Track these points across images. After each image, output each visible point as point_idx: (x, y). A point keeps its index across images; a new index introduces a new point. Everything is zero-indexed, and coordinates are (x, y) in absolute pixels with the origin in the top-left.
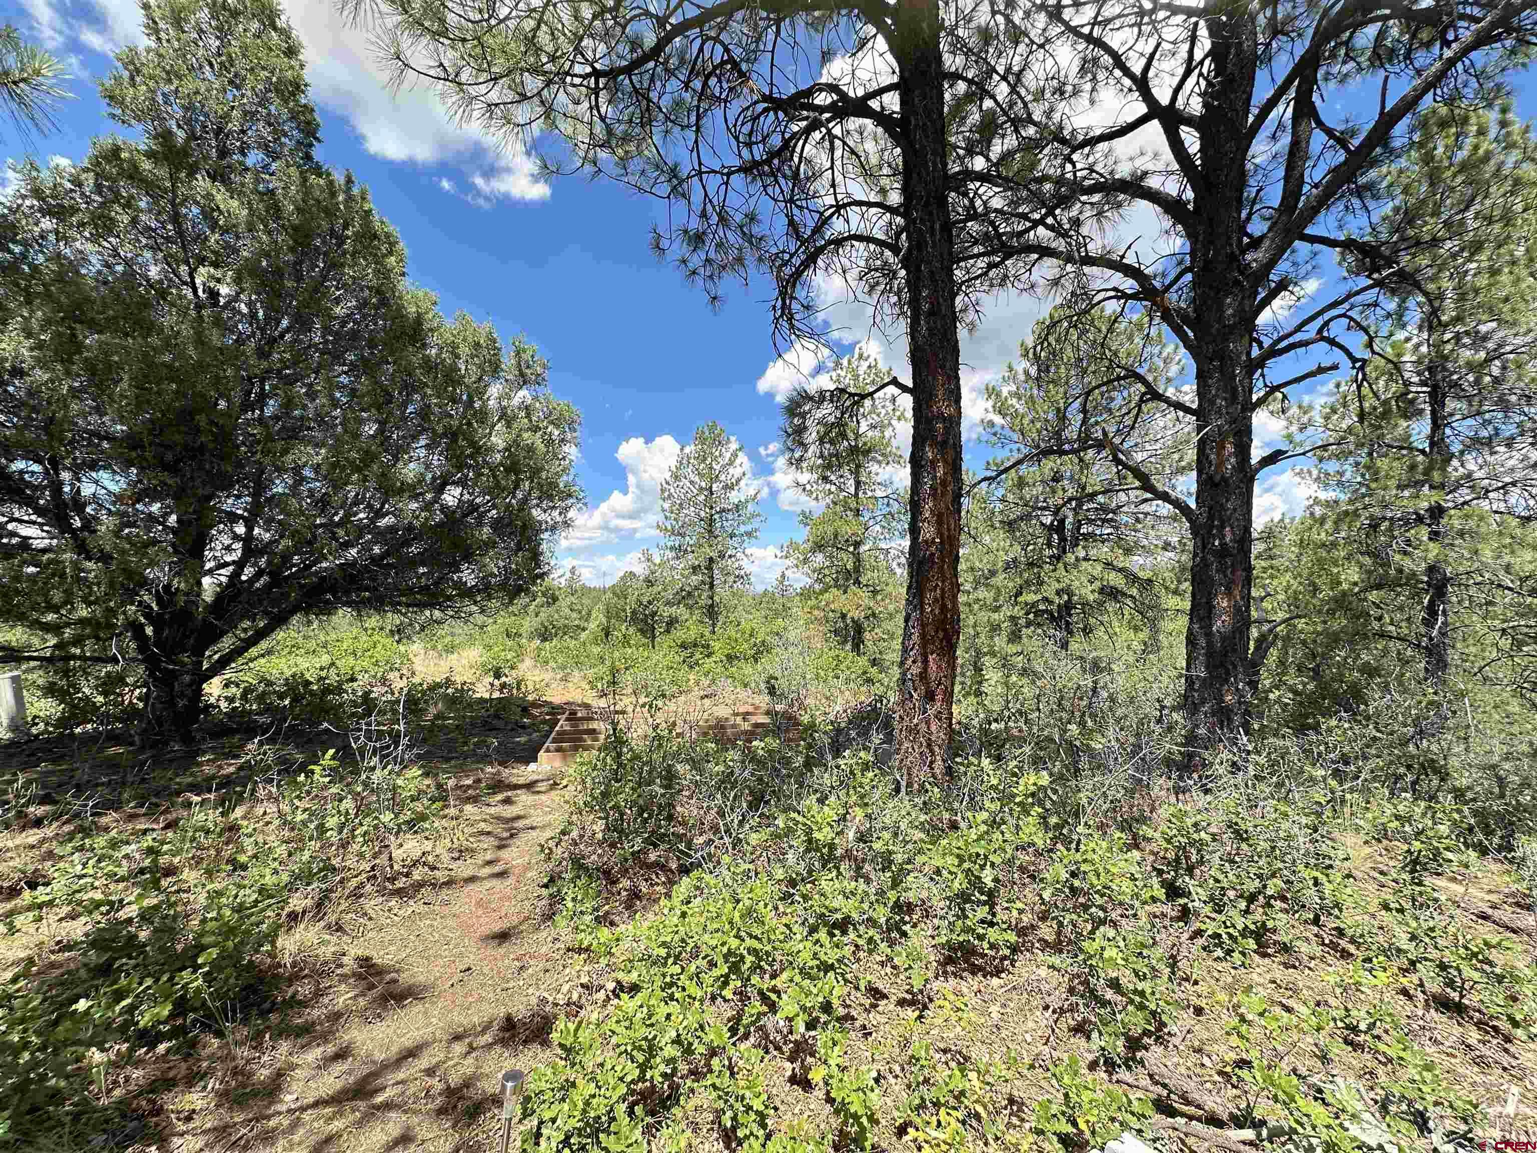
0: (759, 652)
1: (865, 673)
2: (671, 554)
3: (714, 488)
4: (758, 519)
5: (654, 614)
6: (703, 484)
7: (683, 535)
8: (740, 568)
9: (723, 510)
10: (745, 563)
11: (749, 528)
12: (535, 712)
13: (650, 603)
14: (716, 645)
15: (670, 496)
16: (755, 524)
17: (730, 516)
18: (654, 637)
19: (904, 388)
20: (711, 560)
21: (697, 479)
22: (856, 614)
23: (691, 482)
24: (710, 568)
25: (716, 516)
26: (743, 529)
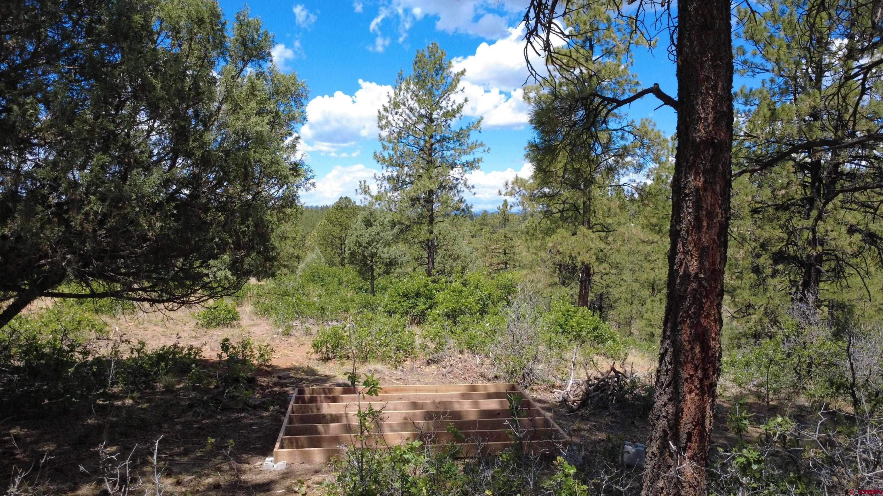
0: (485, 306)
1: (596, 329)
2: (387, 185)
3: (435, 116)
4: (481, 149)
5: (373, 255)
6: (423, 112)
7: (401, 166)
8: (461, 201)
9: (444, 139)
10: (467, 195)
11: (469, 158)
12: (262, 380)
13: (369, 243)
14: (440, 296)
15: (388, 123)
16: (478, 154)
17: (451, 145)
18: (373, 278)
19: (667, 100)
20: (431, 192)
21: (416, 106)
22: (586, 258)
23: (411, 109)
24: (429, 201)
25: (437, 145)
26: (464, 159)
